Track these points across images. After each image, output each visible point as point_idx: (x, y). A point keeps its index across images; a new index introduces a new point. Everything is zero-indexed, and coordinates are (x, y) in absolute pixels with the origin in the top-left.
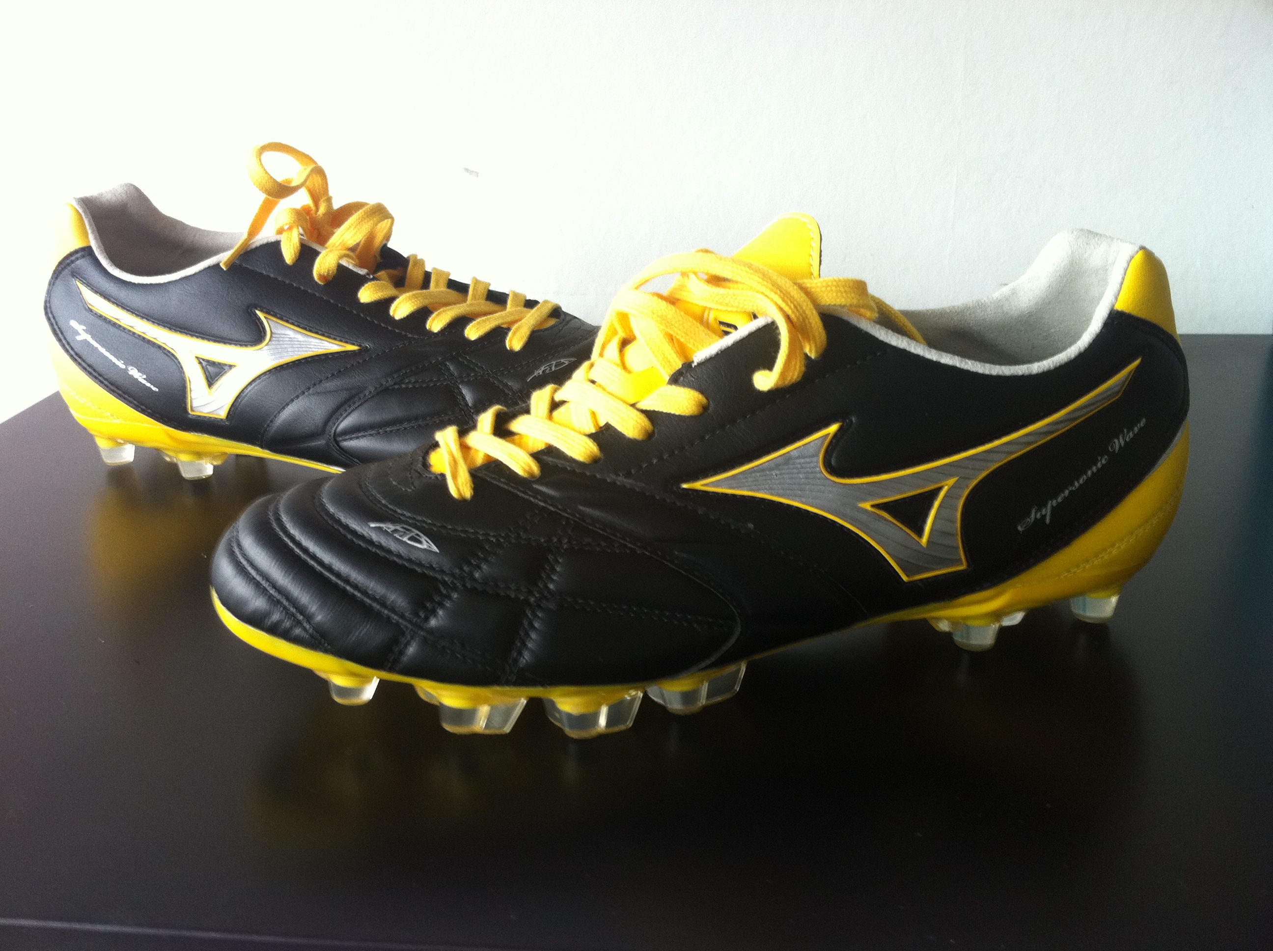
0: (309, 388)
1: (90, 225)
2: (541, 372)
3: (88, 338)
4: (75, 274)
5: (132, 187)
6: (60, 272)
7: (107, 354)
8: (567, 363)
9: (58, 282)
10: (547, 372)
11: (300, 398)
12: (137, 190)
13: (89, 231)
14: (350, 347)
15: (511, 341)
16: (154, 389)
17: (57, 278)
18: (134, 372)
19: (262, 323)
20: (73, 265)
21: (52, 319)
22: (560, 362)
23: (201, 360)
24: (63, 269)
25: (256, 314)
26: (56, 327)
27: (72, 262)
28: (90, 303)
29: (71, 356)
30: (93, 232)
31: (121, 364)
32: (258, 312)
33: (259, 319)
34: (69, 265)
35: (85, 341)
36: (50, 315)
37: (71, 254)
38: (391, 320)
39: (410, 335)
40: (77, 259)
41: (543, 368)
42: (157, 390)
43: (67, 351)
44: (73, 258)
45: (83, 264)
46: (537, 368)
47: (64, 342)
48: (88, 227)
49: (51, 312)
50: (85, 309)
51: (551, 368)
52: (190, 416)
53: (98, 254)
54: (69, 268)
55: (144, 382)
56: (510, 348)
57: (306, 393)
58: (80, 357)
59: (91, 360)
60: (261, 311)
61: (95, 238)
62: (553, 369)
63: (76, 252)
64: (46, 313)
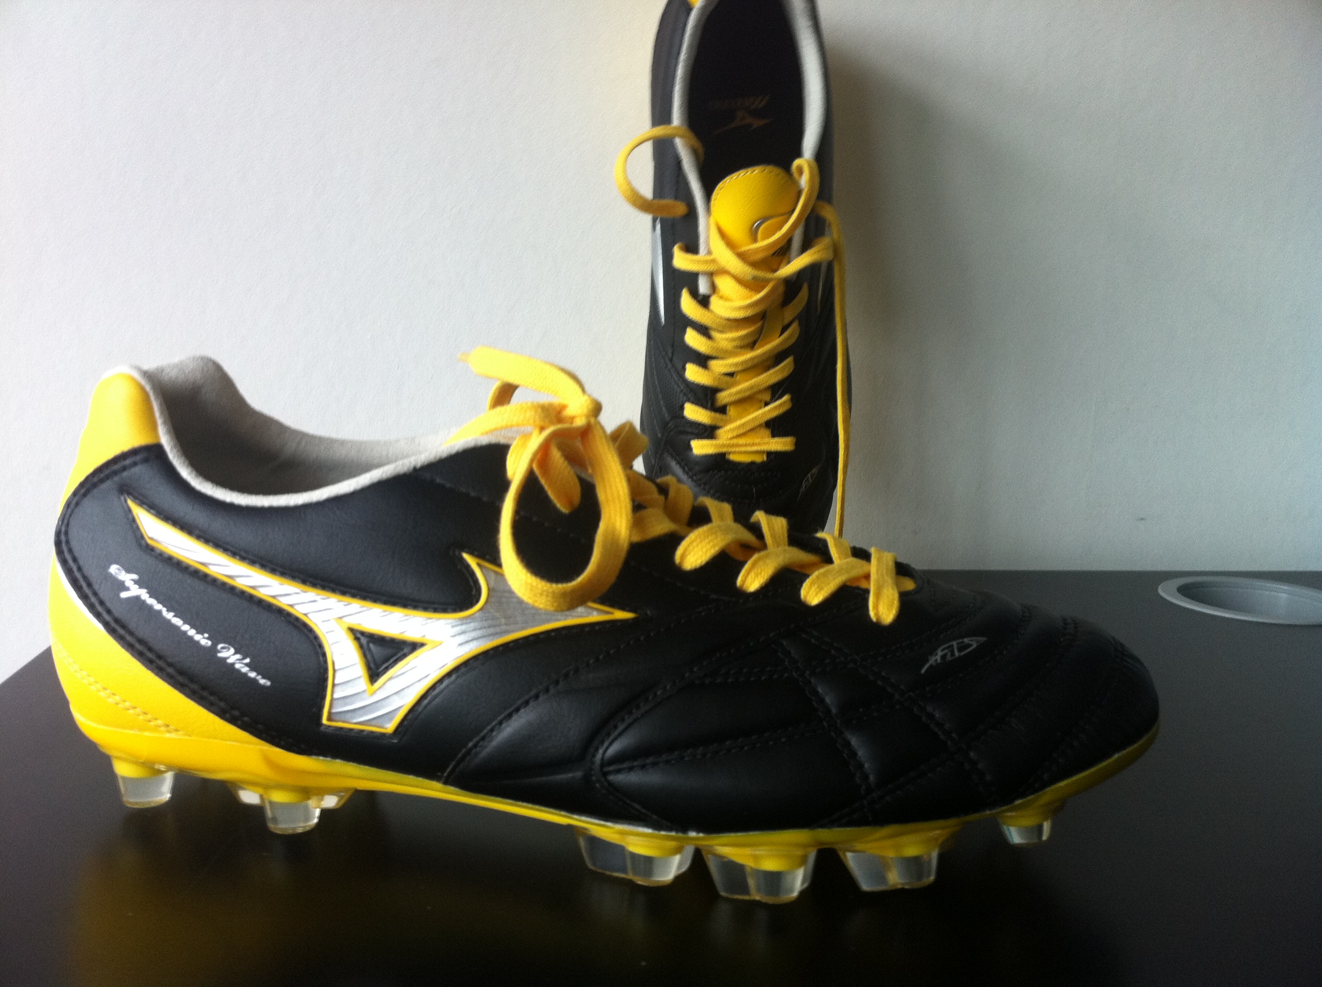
0: (557, 682)
1: (162, 413)
2: (938, 658)
3: (144, 594)
4: (125, 490)
5: (210, 364)
6: (95, 485)
7: (177, 622)
8: (975, 645)
9: (86, 502)
10: (949, 658)
11: (541, 698)
12: (218, 368)
13: (159, 421)
14: (620, 615)
15: (876, 607)
16: (262, 681)
17: (85, 495)
18: (229, 655)
19: (472, 574)
20: (125, 474)
21: (71, 562)
22: (962, 642)
23: (359, 635)
24: (102, 481)
25: (462, 560)
26: (78, 575)
27: (124, 468)
28: (150, 535)
29: (106, 625)
30: (165, 423)
31: (204, 640)
32: (466, 556)
33: (468, 567)
34: (115, 473)
35: (138, 598)
36: (68, 556)
37: (123, 456)
38: (678, 571)
39: (713, 596)
40: (135, 464)
41: (940, 653)
42: (268, 683)
43: (98, 616)
44: (128, 462)
45: (141, 472)
46: (932, 652)
47: (93, 599)
48: (157, 414)
49: (70, 551)
50: (140, 545)
51: (953, 654)
52: (322, 728)
53: (174, 458)
54: (116, 479)
55: (245, 670)
56: (877, 619)
57: (552, 691)
58: (123, 627)
59: (144, 632)
60: (471, 553)
61: (169, 432)
62: (957, 654)
63: (134, 452)
64: (60, 552)
